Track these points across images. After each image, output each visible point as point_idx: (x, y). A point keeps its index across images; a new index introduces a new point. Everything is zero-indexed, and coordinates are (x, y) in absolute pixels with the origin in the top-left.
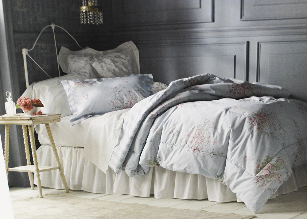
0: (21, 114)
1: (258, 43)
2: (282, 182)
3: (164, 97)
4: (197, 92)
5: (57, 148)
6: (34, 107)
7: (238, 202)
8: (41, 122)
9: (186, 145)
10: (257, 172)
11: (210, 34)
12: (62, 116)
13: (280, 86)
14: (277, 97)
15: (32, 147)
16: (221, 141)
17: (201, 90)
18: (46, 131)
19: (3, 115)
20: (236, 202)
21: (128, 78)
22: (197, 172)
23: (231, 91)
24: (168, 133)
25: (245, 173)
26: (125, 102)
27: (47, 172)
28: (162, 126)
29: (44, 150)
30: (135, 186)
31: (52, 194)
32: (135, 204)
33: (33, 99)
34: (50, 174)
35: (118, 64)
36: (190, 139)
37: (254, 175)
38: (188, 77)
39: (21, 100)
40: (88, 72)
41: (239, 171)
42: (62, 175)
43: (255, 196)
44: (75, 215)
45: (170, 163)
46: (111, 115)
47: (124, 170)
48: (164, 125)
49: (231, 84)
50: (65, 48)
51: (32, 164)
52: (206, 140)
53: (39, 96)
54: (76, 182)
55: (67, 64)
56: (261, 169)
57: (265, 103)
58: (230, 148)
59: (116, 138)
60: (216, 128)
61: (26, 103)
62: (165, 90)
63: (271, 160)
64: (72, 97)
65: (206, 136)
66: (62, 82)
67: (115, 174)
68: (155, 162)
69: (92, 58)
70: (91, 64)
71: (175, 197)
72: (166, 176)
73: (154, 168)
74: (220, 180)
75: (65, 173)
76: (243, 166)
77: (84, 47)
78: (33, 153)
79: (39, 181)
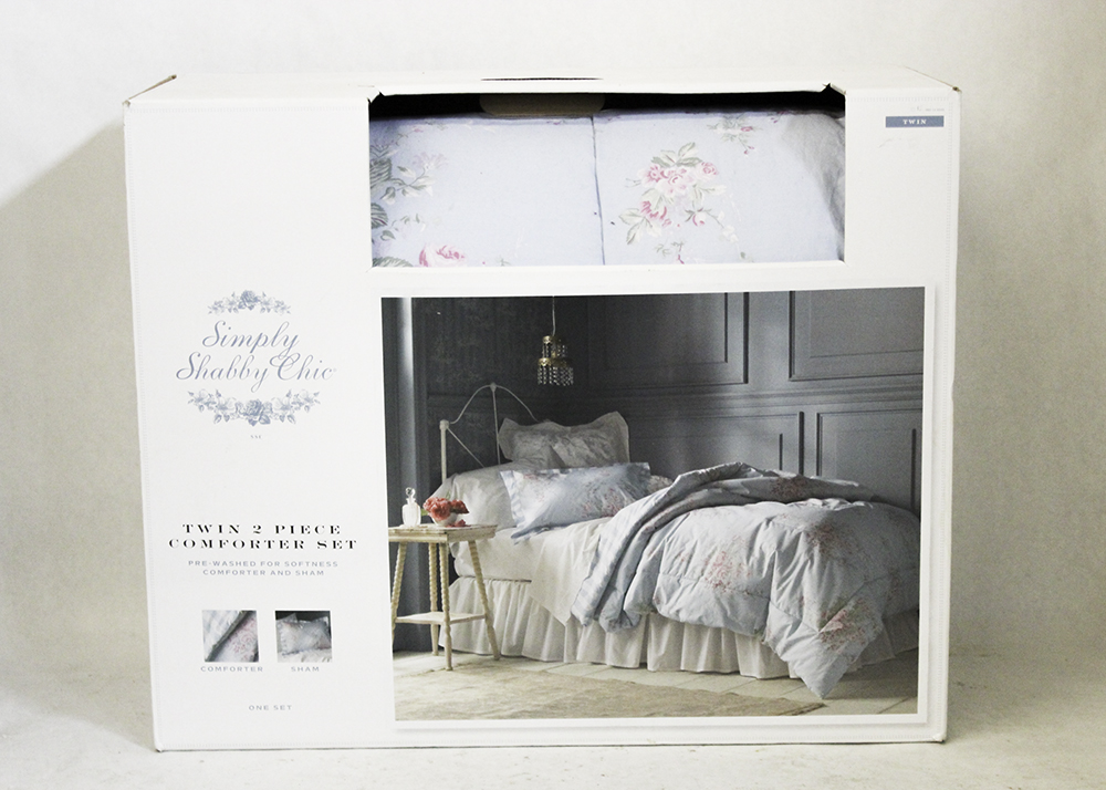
0: (429, 526)
1: (818, 415)
2: (867, 643)
3: (667, 499)
4: (720, 491)
5: (485, 581)
6: (452, 515)
7: (791, 676)
8: (463, 539)
9: (702, 578)
10: (822, 624)
11: (742, 402)
12: (499, 527)
13: (857, 481)
14: (851, 500)
15: (442, 580)
16: (760, 571)
17: (726, 489)
18: (469, 552)
19: (398, 525)
20: (788, 677)
21: (611, 468)
22: (720, 623)
23: (774, 490)
24: (673, 557)
25: (801, 625)
26: (604, 507)
27: (464, 624)
28: (663, 547)
29: (463, 585)
30: (615, 650)
31: (469, 664)
32: (614, 681)
33: (451, 500)
34: (469, 627)
35: (594, 447)
36: (709, 567)
37: (817, 630)
38: (705, 468)
39: (430, 502)
40: (546, 458)
41: (791, 622)
42: (490, 628)
43: (820, 668)
44: (505, 703)
45: (676, 608)
46: (579, 528)
47: (597, 619)
48: (667, 544)
49: (775, 478)
50: (512, 422)
51: (440, 609)
52: (735, 568)
53: (461, 497)
54: (514, 641)
55: (512, 446)
56: (830, 619)
57: (831, 508)
58: (774, 583)
59: (587, 565)
60: (751, 549)
61: (439, 506)
62: (668, 489)
63: (846, 604)
64: (517, 498)
65: (735, 562)
66: (502, 474)
67: (582, 627)
68: (649, 606)
69: (553, 436)
70: (551, 447)
71: (682, 668)
72: (667, 632)
73: (648, 616)
74: (760, 638)
75: (494, 626)
76: (797, 613)
77: (541, 420)
78: (443, 591)
79: (449, 639)
